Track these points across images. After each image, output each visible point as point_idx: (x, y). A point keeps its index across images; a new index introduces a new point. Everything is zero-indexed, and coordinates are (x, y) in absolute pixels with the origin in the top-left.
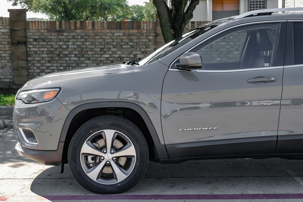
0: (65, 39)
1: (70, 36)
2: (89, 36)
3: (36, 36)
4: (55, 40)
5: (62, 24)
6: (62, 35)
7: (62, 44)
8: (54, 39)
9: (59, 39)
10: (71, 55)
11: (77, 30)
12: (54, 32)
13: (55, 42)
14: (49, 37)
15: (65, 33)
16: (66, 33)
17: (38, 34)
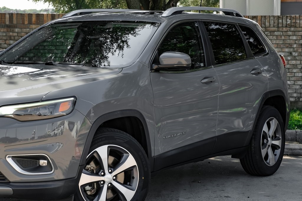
0: (17, 37)
4: (4, 37)
5: (13, 17)
6: (13, 32)
7: (12, 43)
8: (2, 36)
9: (9, 36)
10: (25, 58)
11: (31, 26)
12: (2, 27)
13: (3, 41)
15: (16, 29)
16: (18, 29)
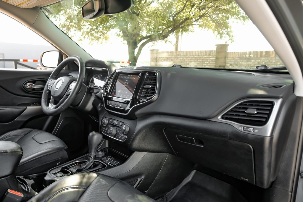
1: (256, 63)
2: (271, 63)
3: (232, 62)
14: (241, 63)
17: (233, 61)
